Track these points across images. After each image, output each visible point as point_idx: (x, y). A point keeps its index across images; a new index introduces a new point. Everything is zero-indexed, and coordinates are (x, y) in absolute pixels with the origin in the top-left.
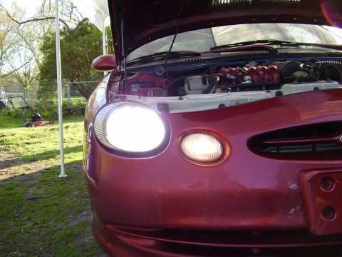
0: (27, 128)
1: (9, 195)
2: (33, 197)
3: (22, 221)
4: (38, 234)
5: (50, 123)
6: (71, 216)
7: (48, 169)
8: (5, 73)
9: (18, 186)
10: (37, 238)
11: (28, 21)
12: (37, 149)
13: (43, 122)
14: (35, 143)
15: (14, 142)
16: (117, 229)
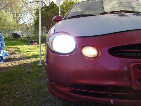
0: (28, 46)
1: (18, 71)
2: (28, 72)
3: (22, 81)
4: (28, 86)
5: (37, 44)
6: (41, 80)
7: (35, 62)
8: (21, 24)
9: (22, 67)
10: (27, 87)
11: (30, 3)
12: (31, 54)
13: (35, 44)
14: (31, 52)
15: (23, 51)
16: (55, 83)
